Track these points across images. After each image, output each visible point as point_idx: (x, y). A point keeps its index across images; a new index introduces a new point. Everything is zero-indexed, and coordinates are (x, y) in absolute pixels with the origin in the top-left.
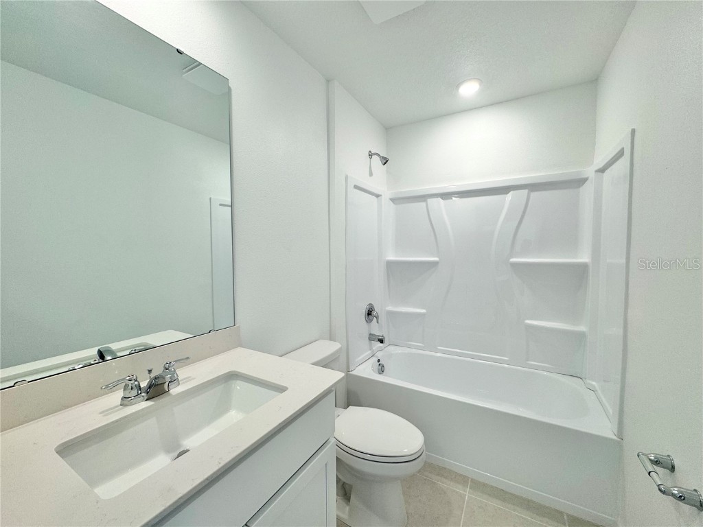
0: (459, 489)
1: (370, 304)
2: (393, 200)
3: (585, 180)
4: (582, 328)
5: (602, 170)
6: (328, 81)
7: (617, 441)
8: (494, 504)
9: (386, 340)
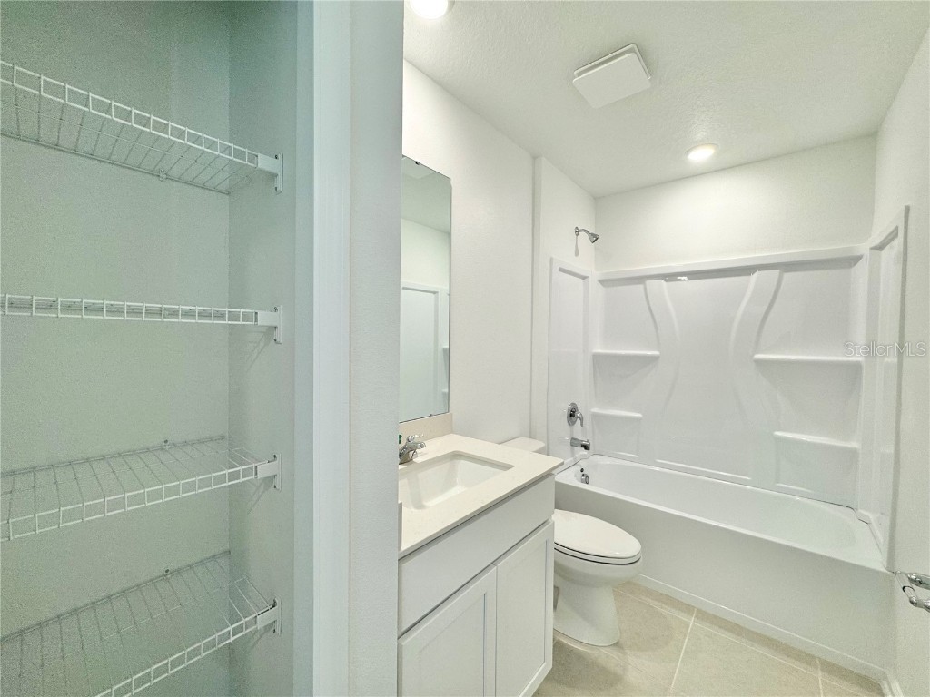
0: (683, 617)
1: (573, 404)
2: (602, 282)
3: (858, 258)
4: (854, 444)
5: (880, 248)
6: (535, 158)
7: (886, 574)
8: (726, 636)
9: (591, 447)
